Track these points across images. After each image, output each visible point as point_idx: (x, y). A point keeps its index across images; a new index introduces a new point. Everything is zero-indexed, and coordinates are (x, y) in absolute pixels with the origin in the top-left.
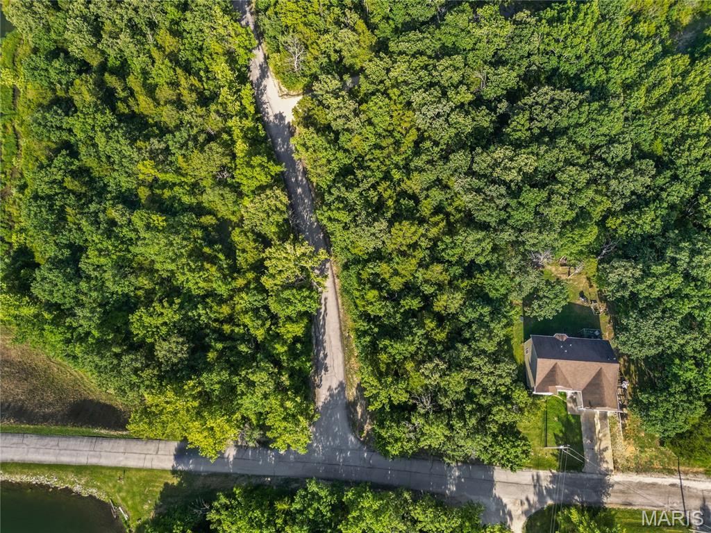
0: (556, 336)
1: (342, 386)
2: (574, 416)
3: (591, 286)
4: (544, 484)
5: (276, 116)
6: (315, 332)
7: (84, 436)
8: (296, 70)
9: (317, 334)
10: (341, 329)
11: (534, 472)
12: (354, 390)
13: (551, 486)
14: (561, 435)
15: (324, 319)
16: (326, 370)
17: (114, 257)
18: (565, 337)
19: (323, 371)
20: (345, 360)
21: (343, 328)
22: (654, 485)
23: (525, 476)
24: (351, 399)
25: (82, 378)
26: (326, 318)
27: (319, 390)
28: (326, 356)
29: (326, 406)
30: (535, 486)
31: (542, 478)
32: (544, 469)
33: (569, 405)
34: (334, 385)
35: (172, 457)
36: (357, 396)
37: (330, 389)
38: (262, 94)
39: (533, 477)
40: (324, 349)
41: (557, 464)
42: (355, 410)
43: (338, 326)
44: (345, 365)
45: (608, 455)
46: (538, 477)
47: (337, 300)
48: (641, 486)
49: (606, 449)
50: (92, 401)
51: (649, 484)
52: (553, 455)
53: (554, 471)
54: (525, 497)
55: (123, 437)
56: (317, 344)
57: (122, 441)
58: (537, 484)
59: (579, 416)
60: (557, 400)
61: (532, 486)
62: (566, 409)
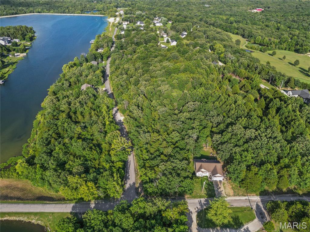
0: (202, 159)
1: (134, 183)
2: (211, 182)
3: (214, 151)
4: (203, 202)
5: (119, 120)
6: (126, 169)
7: (40, 204)
8: (126, 108)
9: (127, 170)
10: (135, 168)
11: (199, 199)
12: (138, 184)
13: (205, 203)
14: (207, 188)
15: (129, 166)
16: (129, 179)
17: (64, 151)
18: (205, 160)
19: (128, 180)
20: (135, 177)
21: (136, 168)
22: (240, 200)
23: (197, 200)
24: (137, 187)
25: (42, 191)
26: (130, 166)
27: (126, 185)
28: (129, 175)
29: (128, 189)
30: (199, 203)
31: (202, 201)
32: (202, 198)
33: (209, 179)
34: (132, 183)
35: (71, 208)
36: (139, 186)
37: (130, 184)
38: (115, 116)
39: (199, 201)
40: (129, 174)
41: (207, 196)
42: (138, 189)
43: (134, 167)
44: (136, 178)
45: (223, 192)
46: (201, 201)
47: (134, 161)
48: (236, 200)
49: (222, 191)
50: (45, 196)
51: (238, 200)
52: (205, 194)
53: (206, 198)
54: (196, 207)
55: (55, 203)
56: (126, 173)
57: (54, 205)
58: (200, 203)
59: (212, 182)
60: (205, 178)
61: (198, 203)
62: (208, 181)
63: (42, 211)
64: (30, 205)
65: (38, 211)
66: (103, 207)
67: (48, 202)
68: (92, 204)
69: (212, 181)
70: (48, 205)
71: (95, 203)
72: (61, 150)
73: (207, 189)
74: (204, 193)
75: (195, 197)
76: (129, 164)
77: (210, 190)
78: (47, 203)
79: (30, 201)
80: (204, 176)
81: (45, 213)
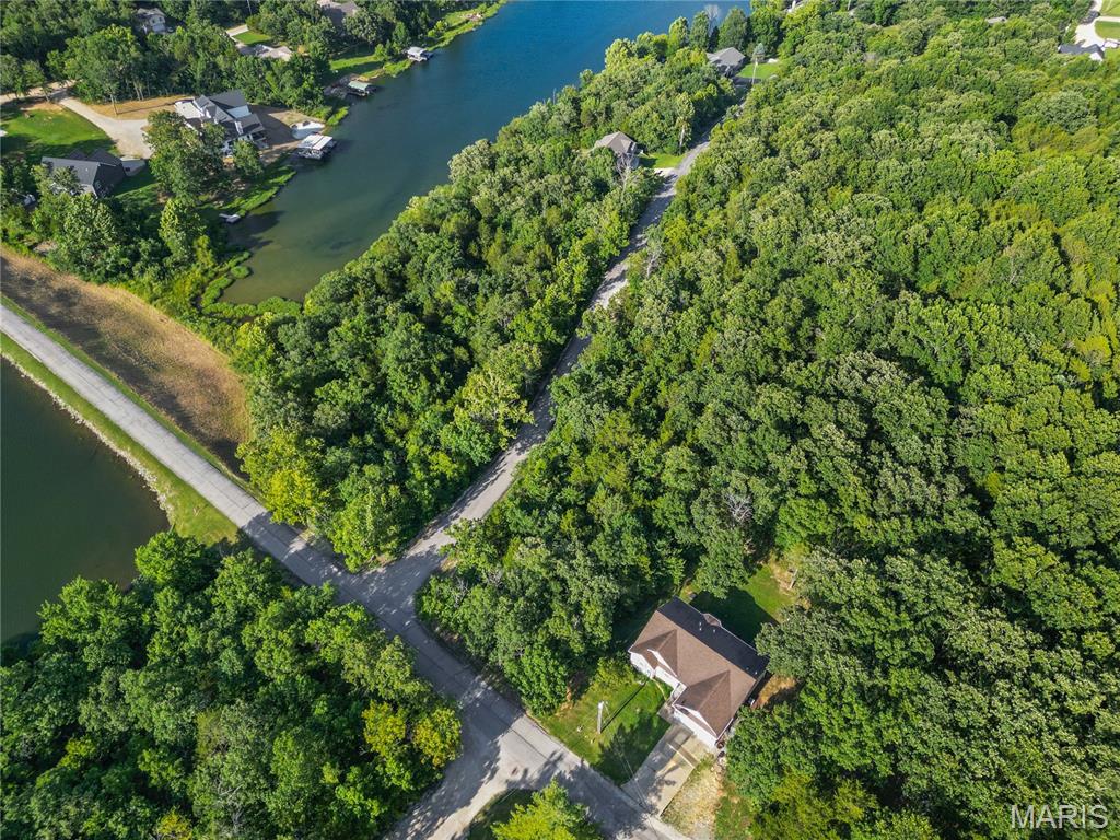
0: (707, 616)
2: (661, 720)
4: (562, 767)
11: (561, 749)
13: (568, 775)
14: (628, 730)
18: (718, 623)
19: (441, 529)
23: (550, 745)
26: (488, 488)
27: (423, 541)
29: (415, 558)
30: (546, 764)
31: (566, 761)
32: (578, 754)
33: (666, 705)
34: (439, 547)
35: (250, 519)
37: (433, 547)
39: (554, 753)
40: (461, 511)
41: (597, 760)
45: (668, 792)
46: (560, 758)
49: (672, 783)
52: (601, 746)
53: (587, 764)
54: (526, 766)
55: (233, 481)
56: (459, 503)
57: (228, 483)
58: (552, 763)
59: (665, 724)
60: (657, 692)
61: (545, 760)
62: (658, 708)
63: (193, 483)
64: (187, 450)
65: (187, 476)
66: (312, 570)
67: (224, 467)
68: (301, 539)
69: (668, 719)
70: (216, 476)
71: (308, 544)
72: (354, 333)
73: (625, 735)
74: (601, 741)
75: (556, 731)
76: (491, 479)
77: (628, 746)
78: (219, 470)
79: (194, 441)
80: (661, 682)
81: (195, 491)
